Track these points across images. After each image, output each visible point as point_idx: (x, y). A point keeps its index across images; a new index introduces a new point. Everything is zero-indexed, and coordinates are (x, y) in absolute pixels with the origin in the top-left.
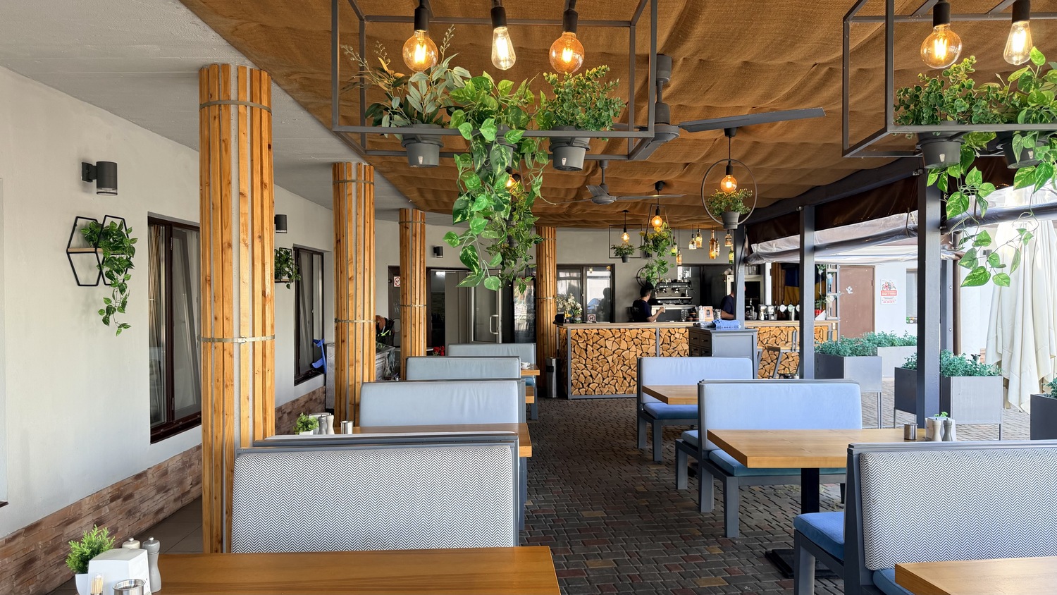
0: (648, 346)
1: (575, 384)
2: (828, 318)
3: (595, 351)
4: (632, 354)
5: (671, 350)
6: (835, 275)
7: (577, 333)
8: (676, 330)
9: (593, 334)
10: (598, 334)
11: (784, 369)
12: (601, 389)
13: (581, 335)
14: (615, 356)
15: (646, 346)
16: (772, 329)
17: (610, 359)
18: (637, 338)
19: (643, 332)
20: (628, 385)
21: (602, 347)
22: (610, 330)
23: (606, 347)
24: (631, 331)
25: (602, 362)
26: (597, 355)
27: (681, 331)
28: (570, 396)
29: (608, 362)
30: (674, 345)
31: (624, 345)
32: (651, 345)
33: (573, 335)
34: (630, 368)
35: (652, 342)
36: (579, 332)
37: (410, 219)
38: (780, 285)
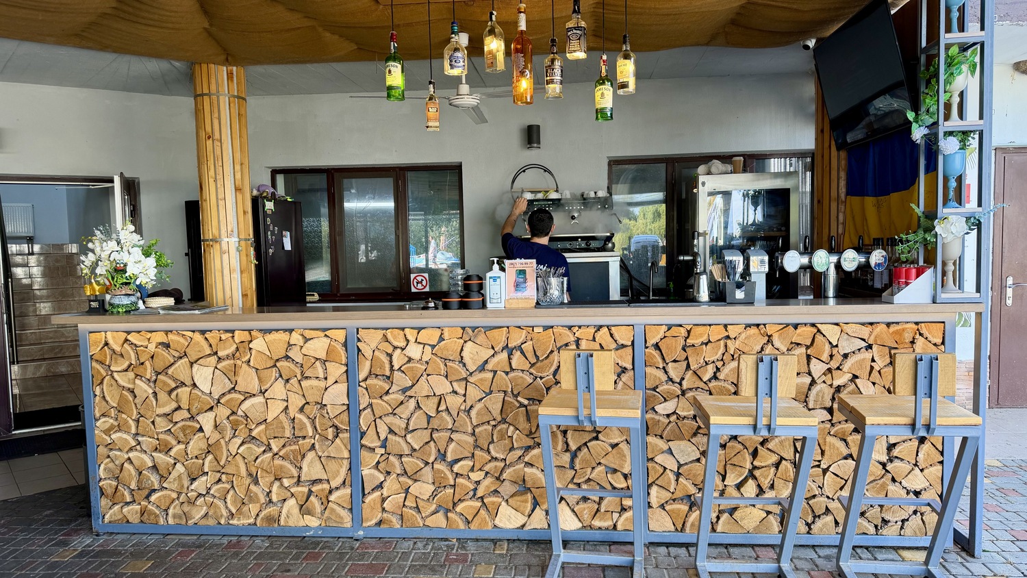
0: (322, 384)
1: (110, 491)
2: (943, 296)
3: (162, 396)
4: (275, 410)
5: (395, 397)
7: (106, 344)
8: (411, 335)
9: (152, 347)
10: (167, 346)
12: (186, 508)
13: (117, 348)
14: (223, 412)
15: (314, 382)
17: (206, 420)
18: (287, 357)
19: (306, 340)
20: (263, 499)
21: (183, 384)
22: (203, 332)
23: (194, 385)
24: (269, 337)
25: (183, 429)
26: (167, 409)
27: (424, 336)
28: (96, 524)
29: (201, 430)
30: (401, 380)
31: (246, 379)
32: (331, 380)
33: (94, 350)
34: (269, 448)
35: (336, 370)
36: (111, 341)
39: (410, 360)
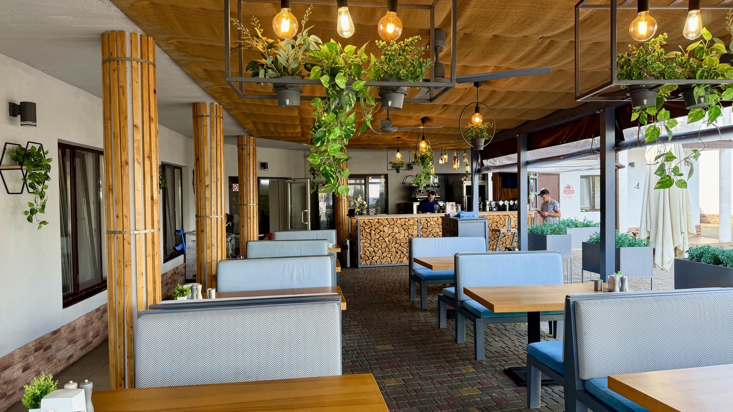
0: (413, 230)
1: (363, 257)
2: (531, 209)
3: (377, 234)
4: (402, 236)
5: (428, 233)
6: (535, 180)
7: (364, 222)
8: (431, 219)
9: (375, 223)
10: (378, 222)
11: (502, 244)
12: (381, 260)
13: (367, 223)
14: (390, 237)
15: (411, 230)
16: (494, 217)
17: (387, 239)
18: (405, 224)
19: (409, 220)
20: (399, 257)
21: (381, 231)
22: (387, 219)
23: (384, 231)
24: (401, 220)
25: (381, 242)
26: (378, 237)
27: (435, 219)
28: (359, 266)
29: (385, 242)
30: (430, 229)
31: (396, 230)
32: (415, 229)
33: (361, 224)
34: (401, 245)
35: (415, 227)
36: (365, 222)
37: (246, 143)
38: (498, 187)
39: (431, 224)
